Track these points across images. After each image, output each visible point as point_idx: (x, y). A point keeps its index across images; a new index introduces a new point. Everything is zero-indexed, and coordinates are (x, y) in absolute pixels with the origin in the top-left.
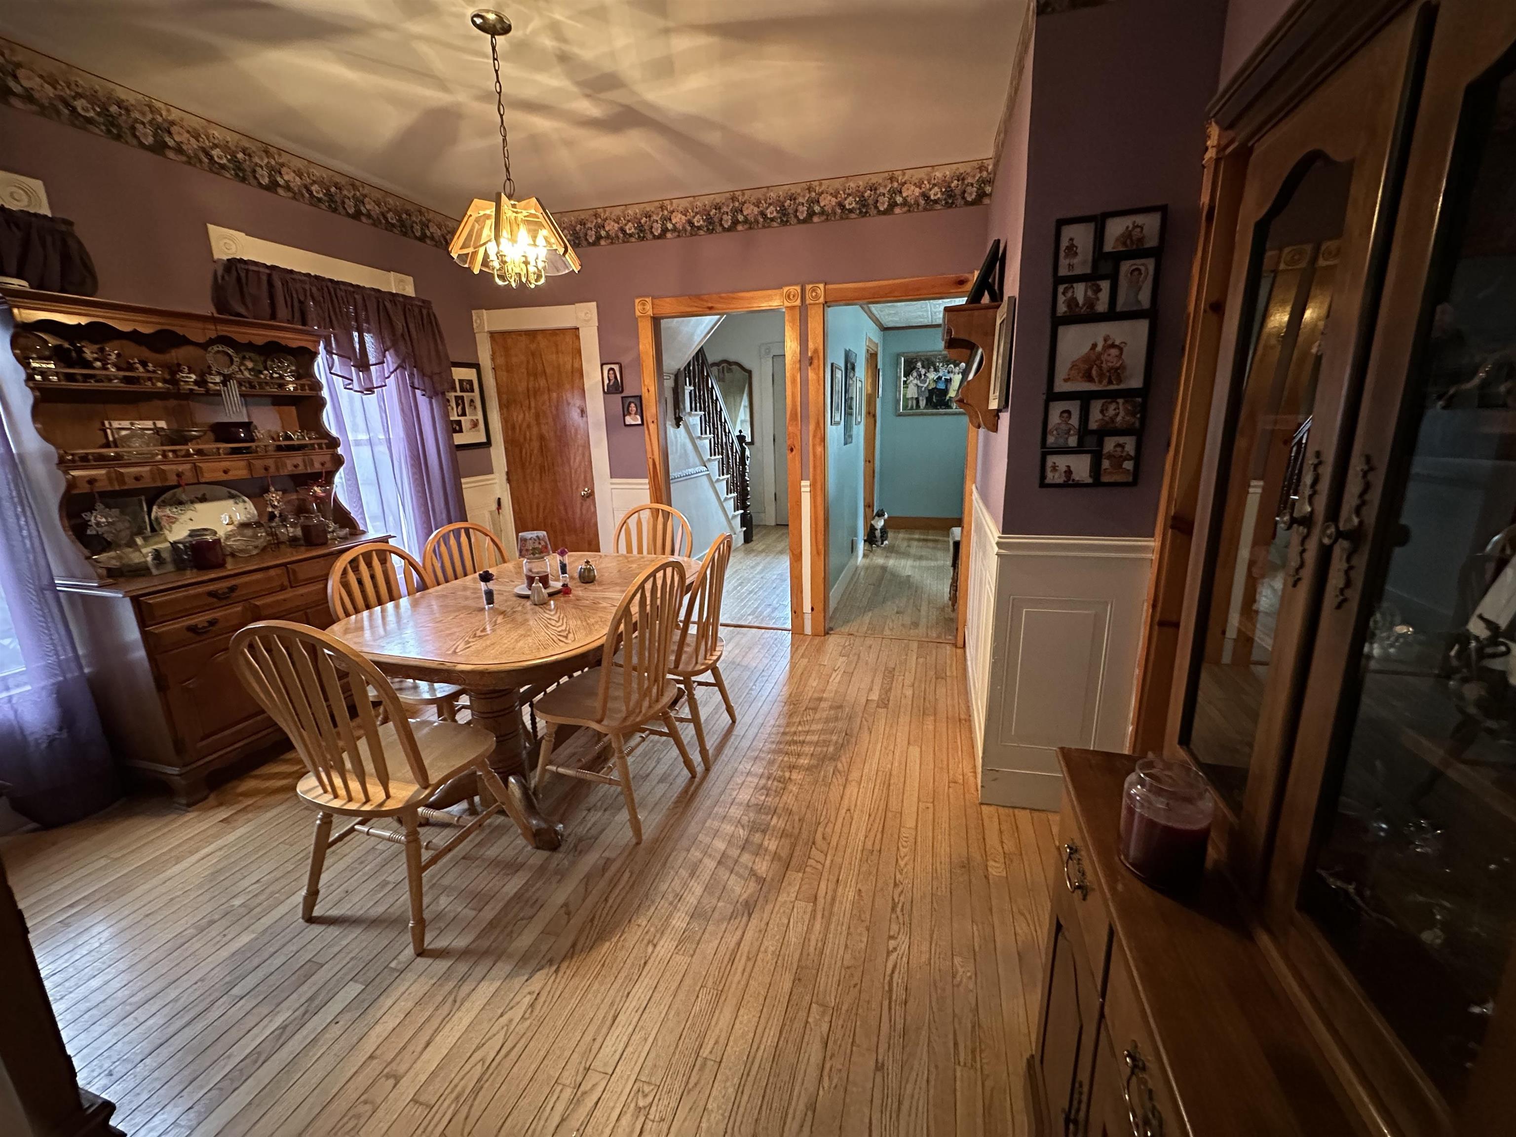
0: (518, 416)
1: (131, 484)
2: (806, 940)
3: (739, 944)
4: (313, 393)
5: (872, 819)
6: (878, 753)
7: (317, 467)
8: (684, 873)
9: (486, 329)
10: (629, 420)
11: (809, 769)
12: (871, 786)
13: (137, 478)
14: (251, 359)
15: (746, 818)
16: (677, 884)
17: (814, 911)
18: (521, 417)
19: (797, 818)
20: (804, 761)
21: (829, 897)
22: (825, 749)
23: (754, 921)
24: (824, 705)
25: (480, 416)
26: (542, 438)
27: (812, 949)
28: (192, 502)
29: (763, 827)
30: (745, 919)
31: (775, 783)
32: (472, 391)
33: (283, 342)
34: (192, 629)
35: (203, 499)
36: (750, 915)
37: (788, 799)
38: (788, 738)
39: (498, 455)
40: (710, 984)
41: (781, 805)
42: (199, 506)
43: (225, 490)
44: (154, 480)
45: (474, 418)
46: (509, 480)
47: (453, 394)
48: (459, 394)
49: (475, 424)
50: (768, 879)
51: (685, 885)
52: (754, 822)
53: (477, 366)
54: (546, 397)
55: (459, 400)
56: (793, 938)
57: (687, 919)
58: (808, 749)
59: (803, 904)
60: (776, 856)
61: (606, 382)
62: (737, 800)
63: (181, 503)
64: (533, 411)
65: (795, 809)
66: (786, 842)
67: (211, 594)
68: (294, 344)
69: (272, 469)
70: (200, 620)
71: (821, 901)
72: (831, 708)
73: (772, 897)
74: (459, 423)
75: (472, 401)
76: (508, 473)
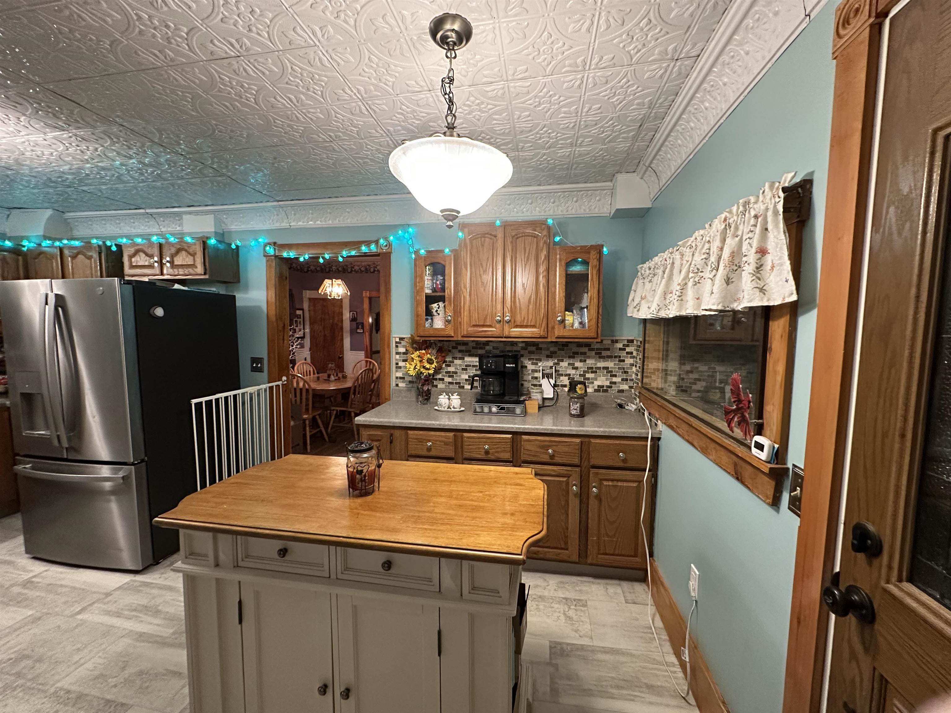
0: (316, 327)
10: (359, 331)
25: (302, 327)
26: (325, 336)
39: (307, 341)
46: (310, 351)
49: (301, 330)
53: (303, 310)
61: (351, 317)
75: (300, 322)
76: (310, 348)
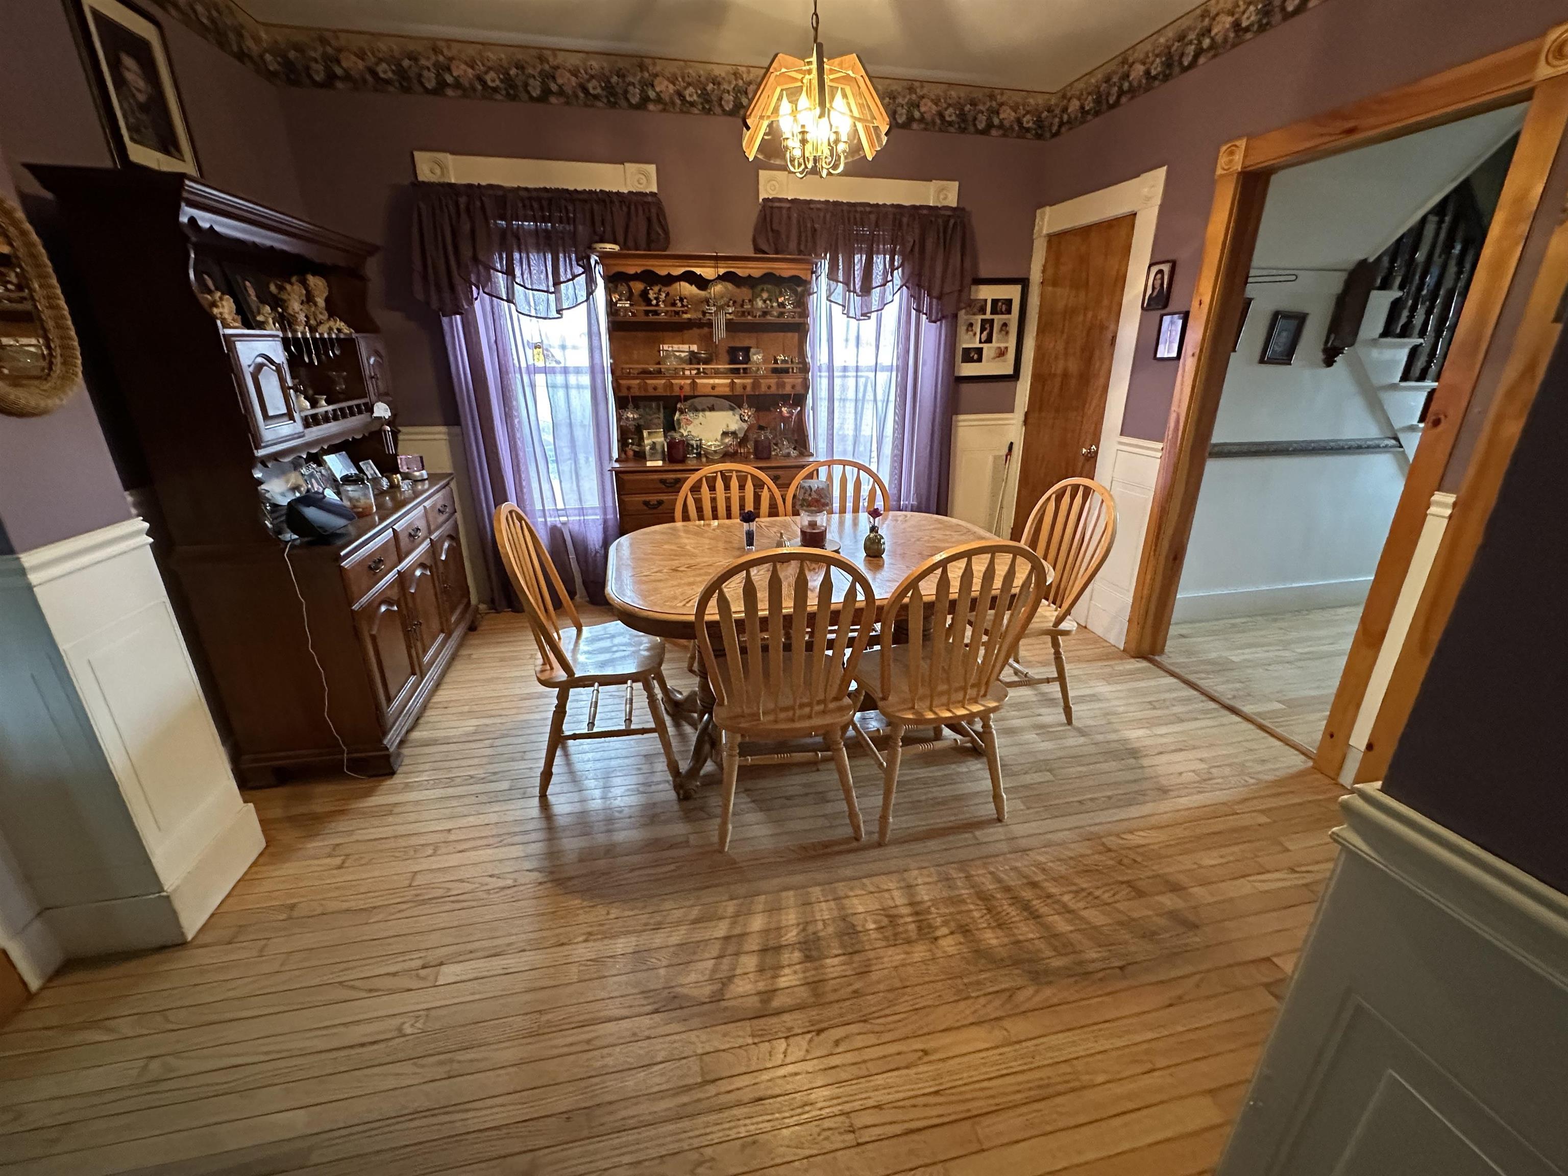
0: (1051, 343)
1: (651, 393)
2: (635, 1099)
3: (610, 1020)
4: (801, 320)
5: (932, 1100)
6: (1119, 1043)
7: (788, 390)
8: (695, 913)
9: (1045, 232)
10: (1162, 351)
11: (980, 953)
12: (1016, 1066)
13: (655, 389)
14: (768, 291)
15: (820, 925)
16: (677, 914)
17: (688, 1088)
18: (1052, 345)
19: (857, 986)
20: (991, 939)
21: (724, 1099)
22: (1049, 953)
23: (646, 1021)
24: (1169, 901)
25: (1011, 343)
27: (624, 1113)
28: (703, 410)
29: (814, 953)
30: (649, 1008)
31: (912, 927)
32: (1009, 312)
33: (777, 273)
34: (646, 503)
35: (712, 409)
36: (656, 1011)
37: (893, 956)
38: (1027, 894)
39: (1023, 390)
40: (545, 1018)
41: (871, 954)
42: (708, 413)
43: (727, 403)
44: (665, 391)
45: (1003, 345)
46: (1025, 422)
47: (980, 317)
48: (988, 316)
49: (1002, 353)
50: (723, 1004)
51: (679, 923)
52: (819, 939)
53: (1024, 283)
54: (1081, 318)
55: (987, 325)
56: (632, 1082)
57: (630, 950)
58: (1026, 931)
59: (696, 1068)
60: (768, 995)
61: (1149, 291)
62: (846, 901)
63: (697, 410)
64: (1065, 336)
65: (874, 976)
66: (803, 993)
67: (663, 481)
68: (786, 274)
69: (749, 388)
70: (653, 498)
71: (711, 1090)
72: (1173, 915)
73: (696, 1022)
74: (980, 351)
75: (1005, 325)
76: (1026, 414)
